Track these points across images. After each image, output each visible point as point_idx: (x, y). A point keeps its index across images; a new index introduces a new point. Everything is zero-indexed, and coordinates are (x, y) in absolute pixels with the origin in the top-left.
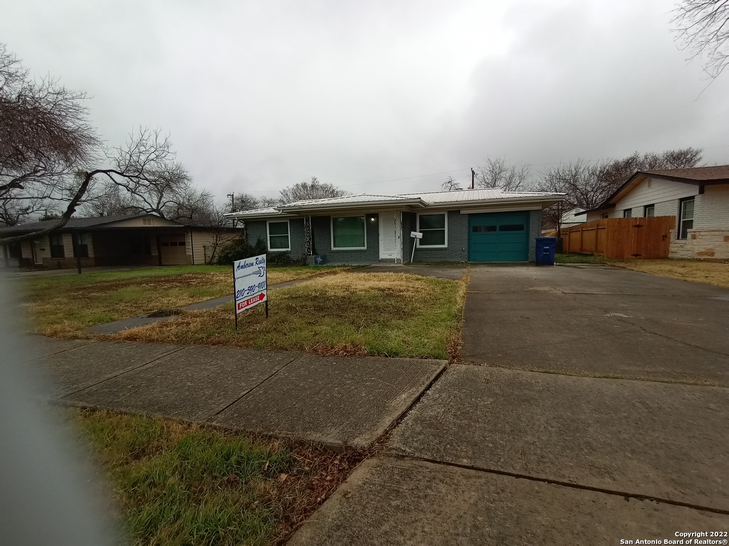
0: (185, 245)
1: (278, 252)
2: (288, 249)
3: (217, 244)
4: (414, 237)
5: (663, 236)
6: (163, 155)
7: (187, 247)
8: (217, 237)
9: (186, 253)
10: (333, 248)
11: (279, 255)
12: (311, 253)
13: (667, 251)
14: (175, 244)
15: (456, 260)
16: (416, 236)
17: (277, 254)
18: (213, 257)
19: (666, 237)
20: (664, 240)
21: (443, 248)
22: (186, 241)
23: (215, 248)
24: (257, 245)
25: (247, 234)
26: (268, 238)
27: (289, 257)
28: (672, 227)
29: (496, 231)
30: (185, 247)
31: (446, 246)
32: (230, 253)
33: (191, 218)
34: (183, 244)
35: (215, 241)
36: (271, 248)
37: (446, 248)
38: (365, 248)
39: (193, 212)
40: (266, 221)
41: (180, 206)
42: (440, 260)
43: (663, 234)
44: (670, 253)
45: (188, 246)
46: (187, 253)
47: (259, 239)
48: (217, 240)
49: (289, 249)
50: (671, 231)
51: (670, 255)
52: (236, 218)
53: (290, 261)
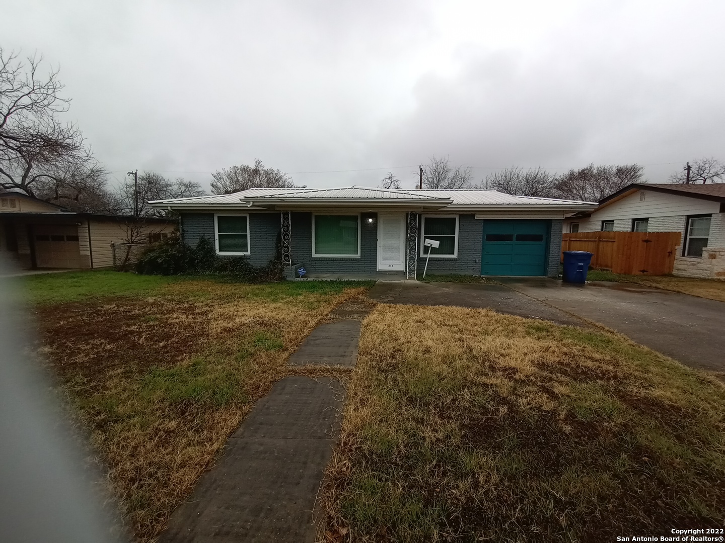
0: (78, 241)
1: (232, 257)
2: (245, 253)
3: (132, 242)
4: (429, 245)
5: (669, 253)
6: (46, 102)
7: (81, 243)
8: (132, 231)
9: (79, 253)
10: (314, 255)
11: (234, 261)
12: (290, 263)
13: (671, 267)
14: (61, 239)
15: (467, 273)
16: (431, 245)
17: (231, 260)
18: (127, 259)
19: (671, 253)
20: (669, 256)
21: (451, 259)
22: (80, 234)
23: (130, 247)
24: (199, 245)
25: (183, 230)
26: (217, 237)
27: (248, 264)
28: (677, 244)
29: (512, 240)
30: (78, 244)
31: (455, 256)
32: (159, 257)
33: (76, 199)
34: (76, 239)
35: (130, 238)
36: (220, 250)
37: (455, 259)
38: (358, 256)
39: (80, 192)
40: (213, 213)
41: (60, 182)
42: (448, 273)
43: (669, 250)
44: (674, 270)
45: (84, 243)
46: (82, 253)
47: (202, 238)
48: (132, 236)
49: (248, 253)
50: (676, 247)
51: (675, 272)
52: (169, 208)
53: (250, 269)
